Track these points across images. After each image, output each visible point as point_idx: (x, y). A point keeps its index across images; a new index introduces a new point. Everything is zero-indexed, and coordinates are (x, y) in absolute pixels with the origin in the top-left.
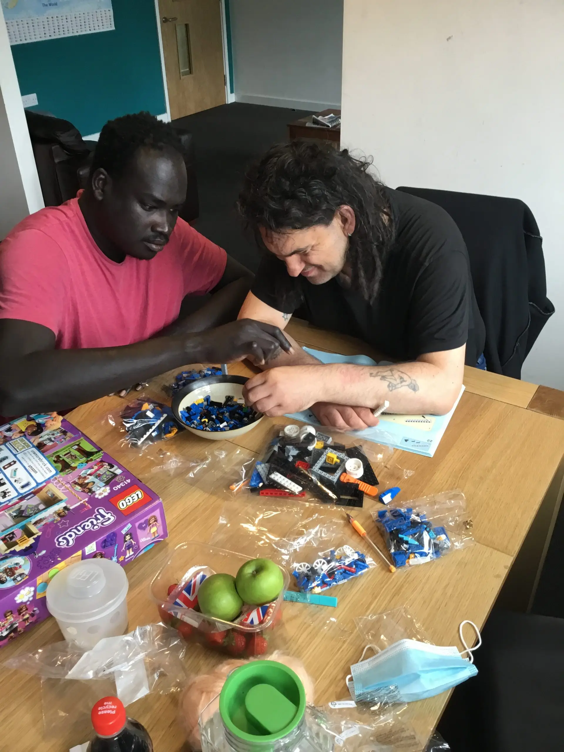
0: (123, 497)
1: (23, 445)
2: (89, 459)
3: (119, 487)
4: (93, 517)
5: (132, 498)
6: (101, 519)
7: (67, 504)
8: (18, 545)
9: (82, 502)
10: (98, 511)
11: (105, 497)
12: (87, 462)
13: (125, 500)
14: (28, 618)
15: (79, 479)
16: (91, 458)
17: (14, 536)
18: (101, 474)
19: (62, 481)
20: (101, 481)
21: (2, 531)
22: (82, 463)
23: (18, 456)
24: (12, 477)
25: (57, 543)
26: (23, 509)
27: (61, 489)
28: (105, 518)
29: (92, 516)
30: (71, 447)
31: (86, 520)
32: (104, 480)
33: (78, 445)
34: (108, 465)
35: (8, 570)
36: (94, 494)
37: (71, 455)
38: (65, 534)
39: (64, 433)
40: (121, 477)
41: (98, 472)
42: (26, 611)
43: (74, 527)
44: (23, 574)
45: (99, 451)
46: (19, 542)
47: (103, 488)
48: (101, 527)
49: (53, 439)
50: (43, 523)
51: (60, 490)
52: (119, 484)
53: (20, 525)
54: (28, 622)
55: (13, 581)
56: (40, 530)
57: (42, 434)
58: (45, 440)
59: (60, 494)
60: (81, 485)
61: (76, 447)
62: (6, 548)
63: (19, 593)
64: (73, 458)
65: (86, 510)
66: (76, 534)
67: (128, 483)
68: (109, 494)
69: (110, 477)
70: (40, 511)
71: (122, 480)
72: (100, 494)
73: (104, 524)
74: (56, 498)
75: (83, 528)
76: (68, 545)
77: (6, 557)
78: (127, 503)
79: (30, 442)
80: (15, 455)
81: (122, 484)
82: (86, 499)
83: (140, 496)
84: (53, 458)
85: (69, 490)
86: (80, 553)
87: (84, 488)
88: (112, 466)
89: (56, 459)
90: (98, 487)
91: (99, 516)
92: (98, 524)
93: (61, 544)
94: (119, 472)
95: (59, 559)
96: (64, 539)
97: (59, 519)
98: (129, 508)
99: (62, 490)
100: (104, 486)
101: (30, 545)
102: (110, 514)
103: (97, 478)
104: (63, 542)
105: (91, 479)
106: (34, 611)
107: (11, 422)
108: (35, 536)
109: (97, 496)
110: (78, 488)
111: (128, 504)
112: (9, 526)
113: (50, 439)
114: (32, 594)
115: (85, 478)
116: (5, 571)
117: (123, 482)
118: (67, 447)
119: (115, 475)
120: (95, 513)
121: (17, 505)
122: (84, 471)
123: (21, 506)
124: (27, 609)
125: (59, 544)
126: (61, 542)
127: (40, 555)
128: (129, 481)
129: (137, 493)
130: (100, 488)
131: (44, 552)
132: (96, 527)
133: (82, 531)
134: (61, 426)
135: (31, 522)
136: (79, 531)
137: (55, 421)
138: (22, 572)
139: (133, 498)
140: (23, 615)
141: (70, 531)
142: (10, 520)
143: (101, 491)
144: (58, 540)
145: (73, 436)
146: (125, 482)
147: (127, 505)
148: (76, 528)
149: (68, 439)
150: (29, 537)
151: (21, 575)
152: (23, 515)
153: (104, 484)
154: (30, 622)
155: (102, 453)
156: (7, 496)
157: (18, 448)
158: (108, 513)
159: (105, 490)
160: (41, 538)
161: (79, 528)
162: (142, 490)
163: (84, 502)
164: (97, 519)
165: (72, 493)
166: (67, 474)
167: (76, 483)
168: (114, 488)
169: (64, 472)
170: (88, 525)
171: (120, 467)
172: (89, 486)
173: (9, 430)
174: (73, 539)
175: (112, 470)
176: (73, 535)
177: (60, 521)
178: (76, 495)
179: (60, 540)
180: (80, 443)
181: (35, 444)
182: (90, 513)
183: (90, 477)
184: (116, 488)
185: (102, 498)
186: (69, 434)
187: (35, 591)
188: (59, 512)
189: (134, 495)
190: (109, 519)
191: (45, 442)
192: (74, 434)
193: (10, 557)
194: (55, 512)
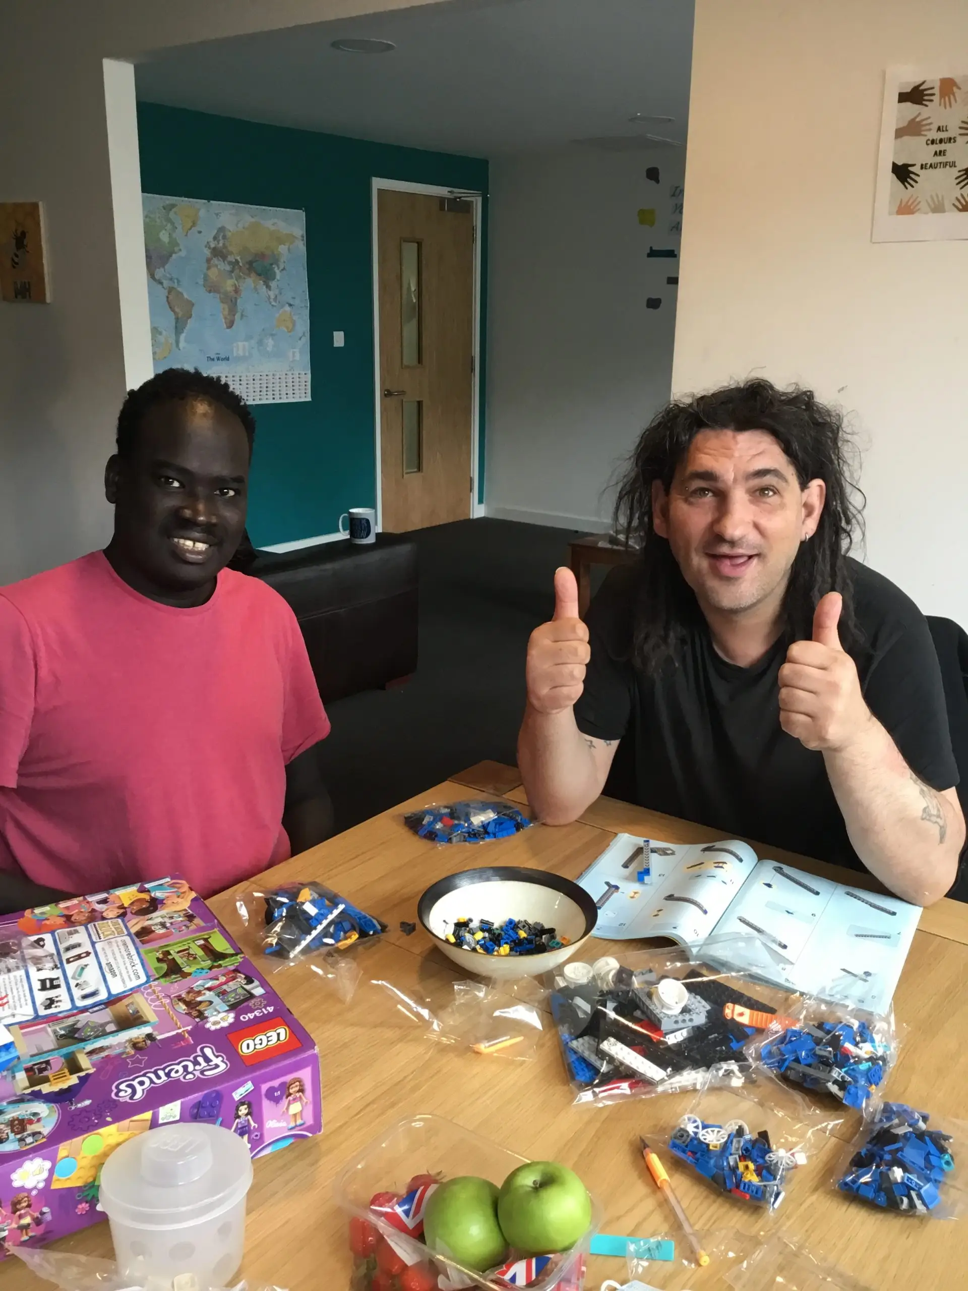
0: (252, 1035)
1: (114, 929)
2: (216, 964)
3: (251, 1016)
4: (191, 1058)
5: (268, 1037)
6: (203, 1064)
7: (154, 1031)
8: (49, 1083)
9: (180, 1031)
10: (202, 1050)
11: (222, 1028)
12: (210, 969)
13: (254, 1040)
14: (27, 1227)
15: (188, 993)
16: (220, 962)
17: (49, 1067)
18: (228, 990)
19: (160, 991)
20: (224, 1002)
21: (32, 1056)
22: (202, 969)
23: (97, 945)
24: (73, 978)
25: (115, 1091)
26: (79, 1025)
27: (154, 1004)
28: (210, 1064)
29: (189, 1057)
30: (194, 941)
31: (177, 1062)
32: (229, 1001)
33: (206, 940)
34: (245, 978)
35: (16, 1122)
36: (205, 1020)
37: (189, 954)
38: (133, 1080)
39: (190, 918)
40: (260, 1001)
41: (225, 987)
42: (28, 1209)
43: (153, 1070)
44: (40, 1133)
45: (236, 954)
46: (52, 1079)
47: (225, 1014)
48: (198, 1077)
49: (168, 925)
50: (103, 1054)
51: (151, 1005)
52: (252, 1011)
53: (65, 1051)
54: (27, 1234)
55: (17, 1143)
56: (94, 1065)
57: (154, 915)
58: (156, 924)
59: (149, 1012)
60: (188, 1004)
61: (202, 942)
62: (27, 1084)
63: (20, 1166)
64: (191, 959)
65: (183, 1044)
66: (152, 1081)
67: (269, 1012)
68: (231, 1025)
69: (242, 998)
70: (105, 1034)
71: (260, 1005)
72: (215, 1023)
73: (206, 1073)
74: (141, 1017)
75: (168, 1075)
76: (131, 1098)
77: (21, 1100)
78: (255, 1045)
79: (126, 927)
80: (93, 944)
81: (257, 1013)
82: (189, 1028)
83: (282, 1037)
84: (157, 954)
85: (165, 1007)
86: (148, 1115)
87: (192, 1008)
88: (250, 981)
89: (161, 956)
90: (216, 1010)
91: (200, 1059)
92: (194, 1072)
93: (122, 1094)
94: (258, 991)
95: (109, 1119)
96: (128, 1086)
97: (133, 1052)
98: (257, 1054)
99: (155, 1006)
100: (226, 1011)
101: (69, 1087)
102: (220, 1058)
103: (219, 996)
104: (126, 1092)
105: (209, 995)
106: (42, 1214)
107: (111, 891)
108: (82, 1074)
109: (208, 1026)
110: (182, 1007)
111: (258, 1047)
112: (45, 1049)
113: (163, 925)
114: (45, 1175)
115: (199, 993)
116: (11, 1124)
117: (261, 1009)
118: (186, 941)
119: (252, 996)
120: (196, 1052)
121: (73, 1018)
122: (200, 982)
123: (78, 1021)
124: (29, 1206)
125: (117, 1095)
126: (121, 1090)
127: (79, 1105)
128: (271, 1009)
129: (278, 1031)
130: (219, 1012)
131: (87, 1102)
132: (190, 1076)
133: (164, 1078)
134: (189, 907)
135: (84, 1048)
136: (159, 1077)
137: (182, 898)
138: (38, 1130)
139: (269, 1039)
140: (21, 1217)
141: (144, 1075)
142: (52, 1041)
143: (217, 1018)
144: (117, 1087)
145: (202, 924)
146: (263, 1010)
147: (255, 1048)
148: (155, 1073)
149: (193, 927)
150: (72, 1072)
151: (34, 1134)
152: (76, 1036)
153: (227, 1008)
154: (31, 1234)
155: (241, 958)
156: (53, 1006)
157: (103, 933)
158: (217, 1057)
159: (226, 1018)
160: (91, 1078)
161: (161, 1073)
162: (288, 1027)
163: (184, 1031)
164: (196, 1063)
165: (169, 1013)
166: (172, 983)
167: (180, 999)
168: (241, 1018)
169: (167, 979)
170: (177, 1071)
171: (264, 984)
172: (201, 1008)
173: (104, 901)
174: (143, 1090)
175: (248, 987)
176: (147, 1082)
177: (133, 1056)
178: (175, 1018)
179: (123, 1087)
180: (210, 937)
181: (133, 930)
182: (187, 1051)
183: (207, 992)
184: (244, 1018)
185: (216, 1030)
186: (198, 921)
187: (51, 1171)
188: (138, 1040)
189: (273, 1035)
190: (217, 1066)
191: (153, 928)
192: (205, 922)
193: (29, 1101)
194: (130, 1041)
